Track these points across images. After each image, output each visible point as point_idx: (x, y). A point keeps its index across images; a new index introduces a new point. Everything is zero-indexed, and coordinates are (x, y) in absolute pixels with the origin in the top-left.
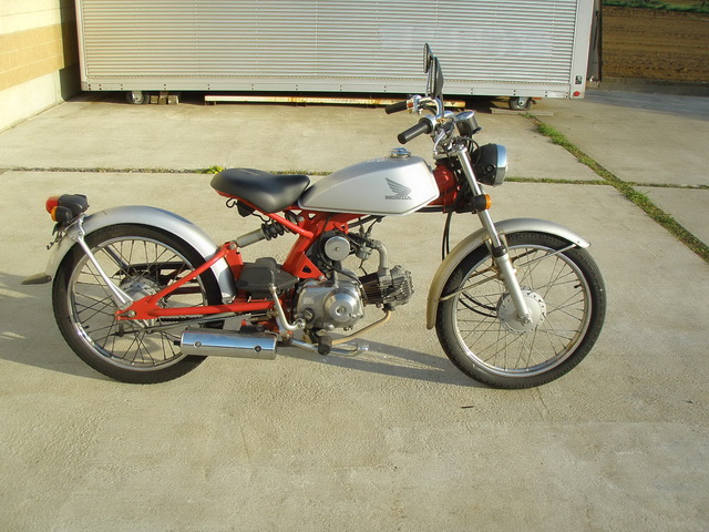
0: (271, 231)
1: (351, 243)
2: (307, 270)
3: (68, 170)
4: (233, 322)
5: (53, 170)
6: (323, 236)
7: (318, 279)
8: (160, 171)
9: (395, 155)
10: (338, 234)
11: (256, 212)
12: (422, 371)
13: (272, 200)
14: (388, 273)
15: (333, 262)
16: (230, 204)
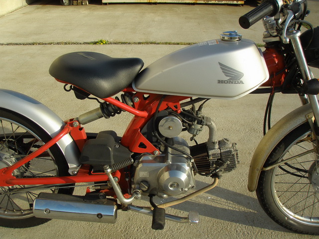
0: (108, 110)
1: (183, 121)
2: (142, 146)
3: (17, 44)
4: (80, 190)
5: (8, 44)
6: (157, 115)
7: (153, 153)
8: (69, 43)
9: (226, 38)
10: (170, 114)
11: (91, 96)
12: (240, 212)
13: (105, 84)
14: (217, 146)
15: (167, 139)
16: (68, 87)
